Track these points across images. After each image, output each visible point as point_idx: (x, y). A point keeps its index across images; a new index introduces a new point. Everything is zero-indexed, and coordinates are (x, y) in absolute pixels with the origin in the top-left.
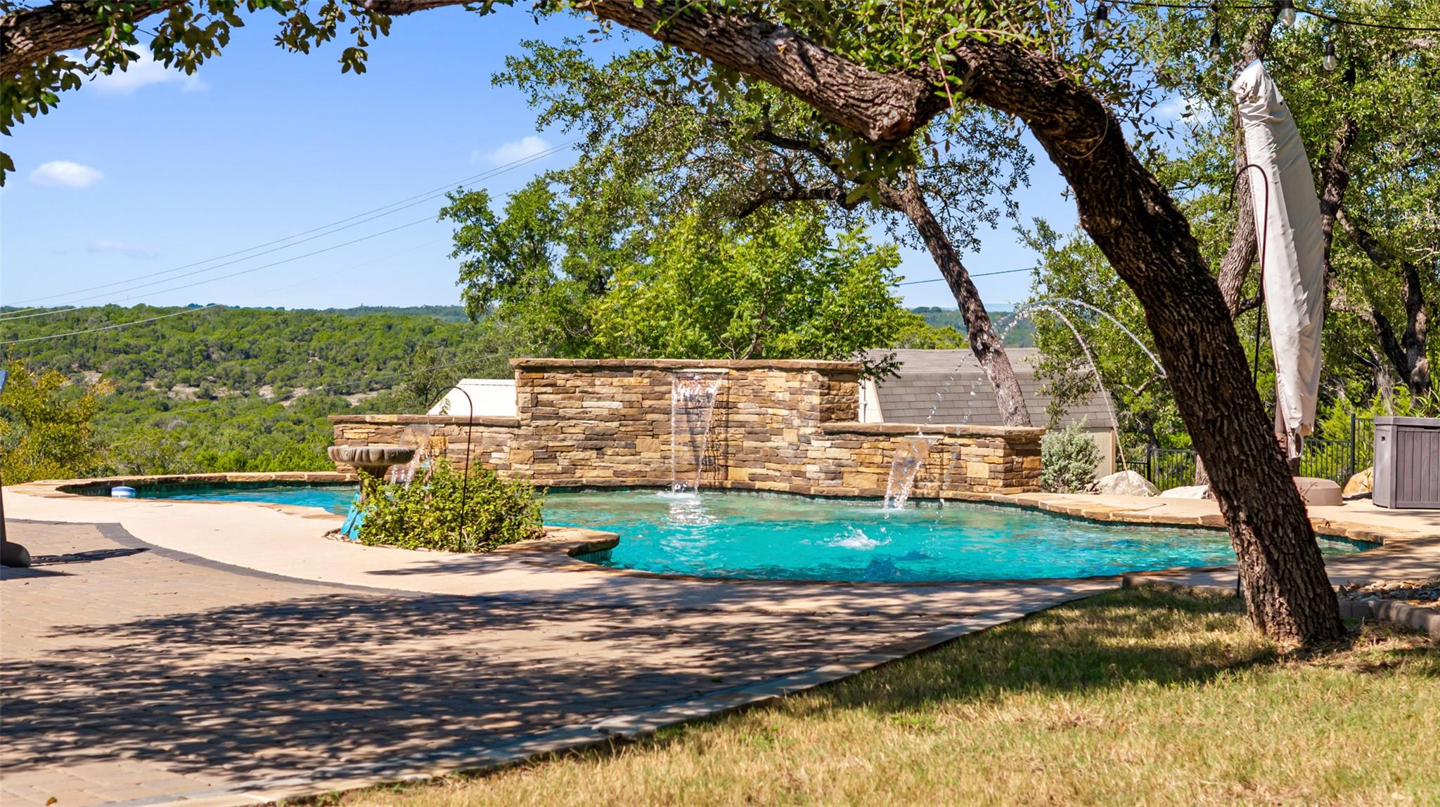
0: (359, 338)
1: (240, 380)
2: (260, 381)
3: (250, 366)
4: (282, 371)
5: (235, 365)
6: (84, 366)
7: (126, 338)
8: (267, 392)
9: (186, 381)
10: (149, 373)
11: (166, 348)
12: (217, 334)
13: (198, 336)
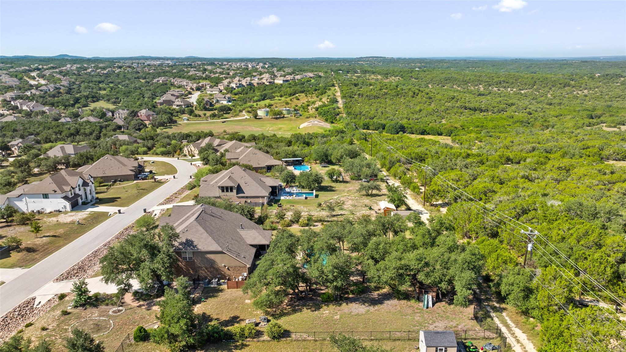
0: (527, 80)
1: (505, 87)
2: (508, 87)
3: (507, 85)
4: (513, 85)
5: (504, 85)
6: (480, 84)
7: (488, 80)
8: (509, 89)
9: (496, 87)
10: (490, 86)
11: (494, 81)
12: (503, 79)
13: (499, 79)
